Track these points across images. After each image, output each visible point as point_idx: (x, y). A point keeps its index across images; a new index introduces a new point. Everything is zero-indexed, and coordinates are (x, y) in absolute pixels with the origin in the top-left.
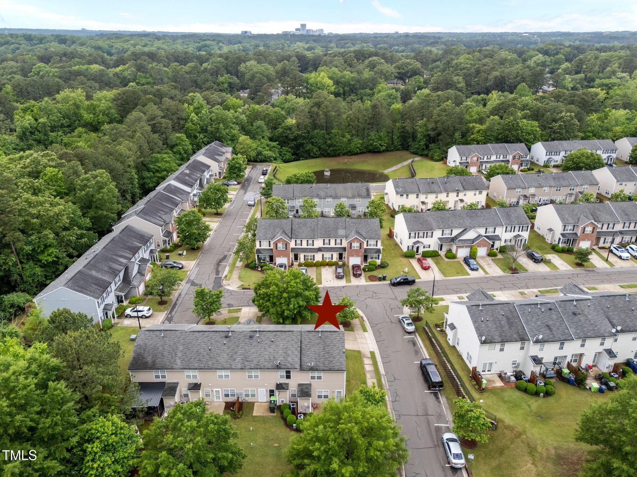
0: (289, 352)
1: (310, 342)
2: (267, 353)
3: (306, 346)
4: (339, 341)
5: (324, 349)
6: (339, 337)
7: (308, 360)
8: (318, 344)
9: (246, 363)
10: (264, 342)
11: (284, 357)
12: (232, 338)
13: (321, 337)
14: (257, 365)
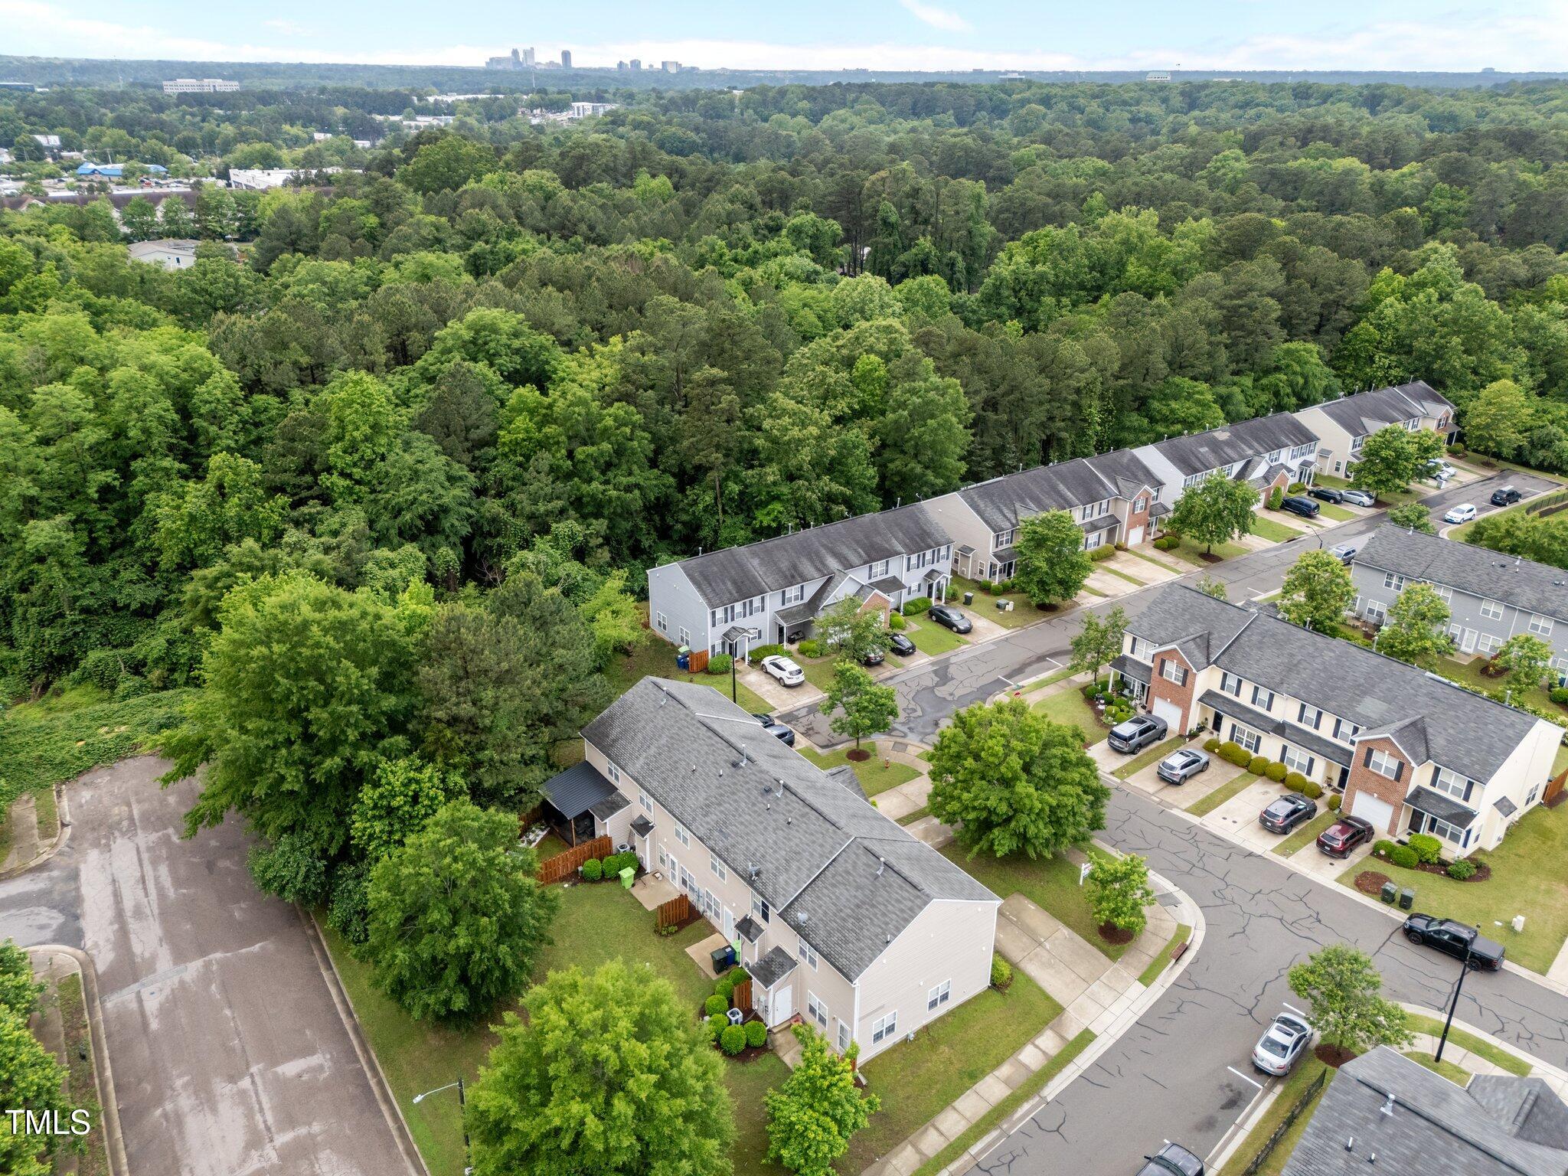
0: (794, 865)
1: (847, 872)
2: (761, 839)
3: (834, 876)
4: (902, 911)
5: (858, 906)
6: (909, 904)
7: (810, 905)
8: (858, 888)
9: (716, 833)
10: (776, 816)
11: (777, 868)
12: (741, 772)
13: (877, 877)
14: (727, 850)
